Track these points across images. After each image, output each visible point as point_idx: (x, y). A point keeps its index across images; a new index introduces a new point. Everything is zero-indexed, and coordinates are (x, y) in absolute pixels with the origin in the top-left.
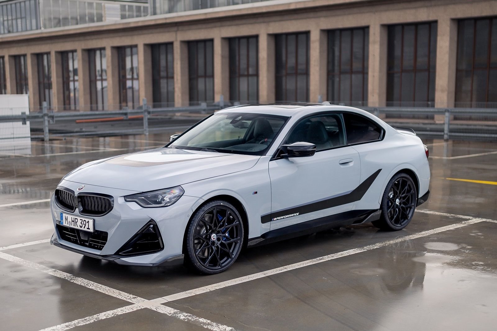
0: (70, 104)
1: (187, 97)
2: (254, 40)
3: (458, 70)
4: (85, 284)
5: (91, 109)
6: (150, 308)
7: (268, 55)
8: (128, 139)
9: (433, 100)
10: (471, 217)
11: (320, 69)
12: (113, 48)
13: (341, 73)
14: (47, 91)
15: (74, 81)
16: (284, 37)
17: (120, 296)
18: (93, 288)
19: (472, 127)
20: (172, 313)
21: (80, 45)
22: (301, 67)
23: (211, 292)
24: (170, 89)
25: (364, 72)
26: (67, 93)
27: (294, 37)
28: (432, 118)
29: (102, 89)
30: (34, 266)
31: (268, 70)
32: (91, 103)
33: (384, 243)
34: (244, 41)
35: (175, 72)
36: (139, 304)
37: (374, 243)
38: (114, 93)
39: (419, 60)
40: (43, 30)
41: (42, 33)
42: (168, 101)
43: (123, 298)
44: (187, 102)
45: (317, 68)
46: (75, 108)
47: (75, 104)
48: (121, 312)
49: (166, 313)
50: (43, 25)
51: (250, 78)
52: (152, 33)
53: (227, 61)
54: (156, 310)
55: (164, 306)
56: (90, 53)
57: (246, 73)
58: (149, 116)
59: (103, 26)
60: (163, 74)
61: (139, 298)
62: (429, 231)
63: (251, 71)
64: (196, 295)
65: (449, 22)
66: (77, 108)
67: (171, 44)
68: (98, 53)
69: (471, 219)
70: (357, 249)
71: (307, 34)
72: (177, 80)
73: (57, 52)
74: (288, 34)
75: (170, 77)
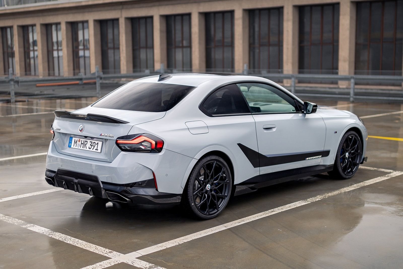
0: (30, 71)
1: (131, 65)
2: (188, 17)
3: (357, 44)
4: (63, 239)
5: (49, 75)
6: (126, 263)
7: (200, 30)
8: (81, 101)
9: (337, 68)
10: (391, 171)
11: (243, 42)
12: (67, 23)
13: (261, 45)
14: (10, 59)
15: (34, 51)
16: (212, 15)
17: (97, 251)
18: (71, 243)
19: (369, 91)
20: (147, 267)
21: (38, 21)
22: (227, 40)
23: (180, 245)
24: (117, 58)
25: (280, 44)
26: (28, 61)
27: (221, 15)
28: (337, 83)
29: (58, 57)
30: (14, 221)
31: (200, 43)
32: (49, 70)
33: (324, 196)
34: (179, 18)
35: (121, 43)
36: (117, 259)
37: (315, 196)
38: (68, 61)
39: (325, 35)
40: (6, 7)
41: (5, 10)
42: (115, 68)
43: (100, 253)
44: (131, 69)
45: (241, 41)
46: (35, 74)
47: (35, 71)
48: (100, 267)
49: (142, 267)
50: (6, 2)
51: (184, 49)
52: (100, 11)
53: (165, 35)
54: (132, 264)
55: (140, 260)
56: (47, 27)
57: (181, 45)
58: (101, 81)
59: (58, 4)
60: (110, 45)
61: (115, 252)
62: (359, 184)
63: (185, 43)
64: (167, 249)
65: (349, 4)
66: (37, 74)
67: (117, 20)
68: (54, 27)
69: (392, 172)
70: (301, 201)
71: (232, 12)
72: (123, 50)
73: (19, 26)
74: (215, 13)
75: (117, 48)
